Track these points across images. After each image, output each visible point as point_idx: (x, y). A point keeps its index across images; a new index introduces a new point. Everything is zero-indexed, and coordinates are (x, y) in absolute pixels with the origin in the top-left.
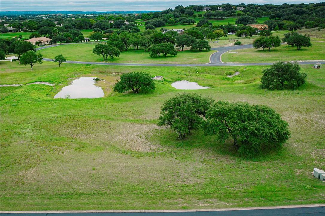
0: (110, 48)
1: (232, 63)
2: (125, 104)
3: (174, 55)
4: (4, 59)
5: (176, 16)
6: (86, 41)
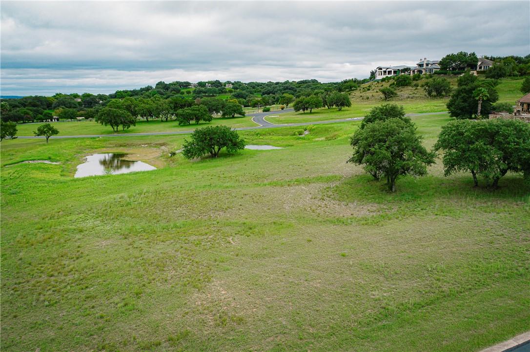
6: (53, 120)
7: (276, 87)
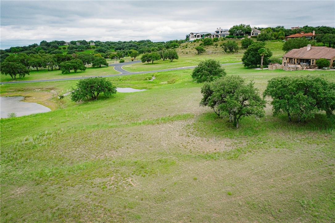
7: (124, 45)
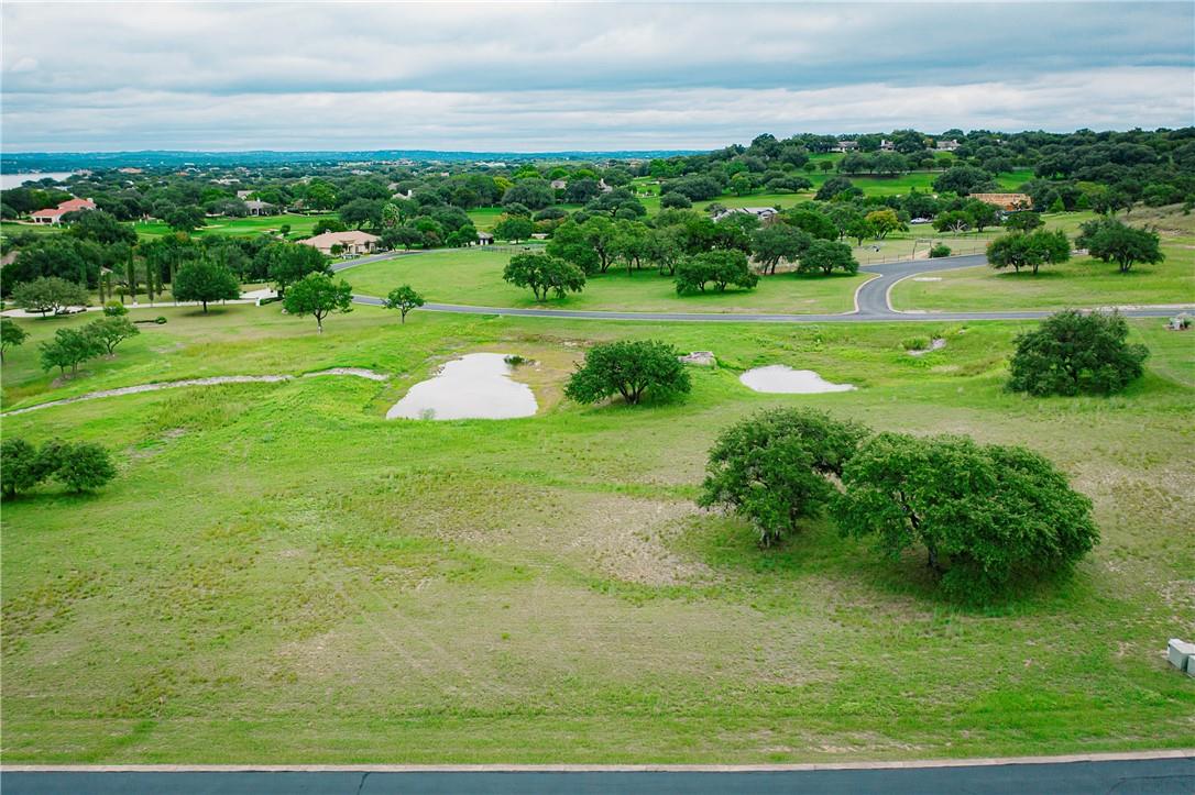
0: (554, 267)
1: (922, 312)
2: (599, 437)
3: (749, 286)
4: (238, 299)
5: (753, 168)
6: (482, 242)
